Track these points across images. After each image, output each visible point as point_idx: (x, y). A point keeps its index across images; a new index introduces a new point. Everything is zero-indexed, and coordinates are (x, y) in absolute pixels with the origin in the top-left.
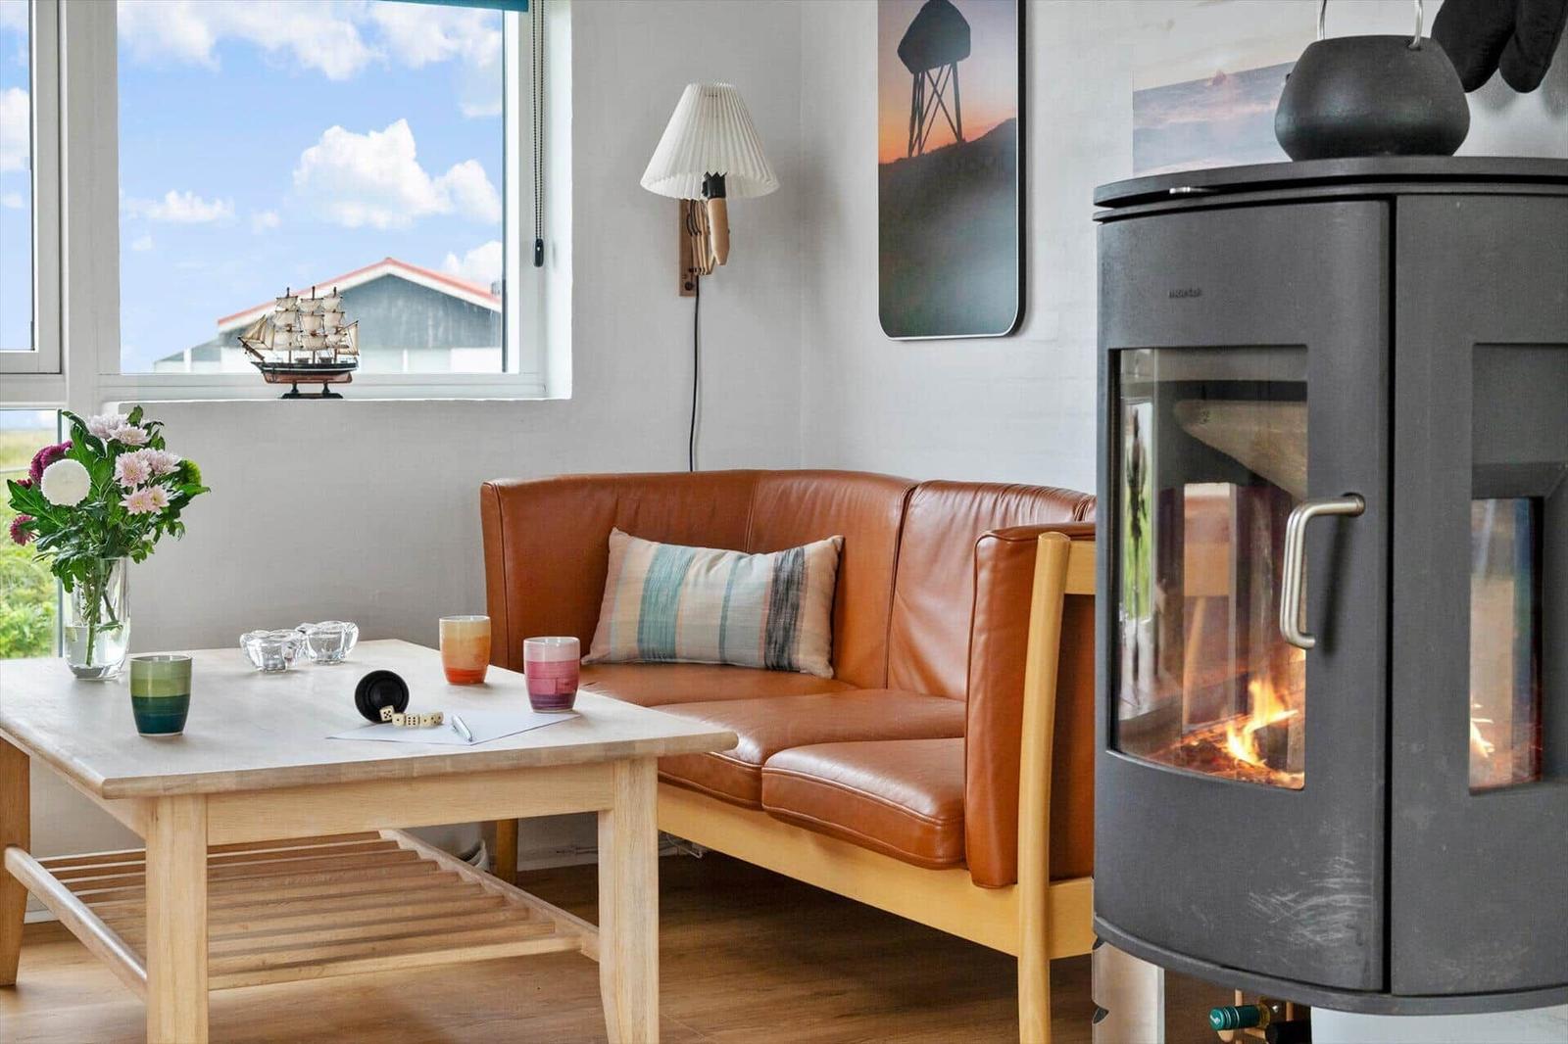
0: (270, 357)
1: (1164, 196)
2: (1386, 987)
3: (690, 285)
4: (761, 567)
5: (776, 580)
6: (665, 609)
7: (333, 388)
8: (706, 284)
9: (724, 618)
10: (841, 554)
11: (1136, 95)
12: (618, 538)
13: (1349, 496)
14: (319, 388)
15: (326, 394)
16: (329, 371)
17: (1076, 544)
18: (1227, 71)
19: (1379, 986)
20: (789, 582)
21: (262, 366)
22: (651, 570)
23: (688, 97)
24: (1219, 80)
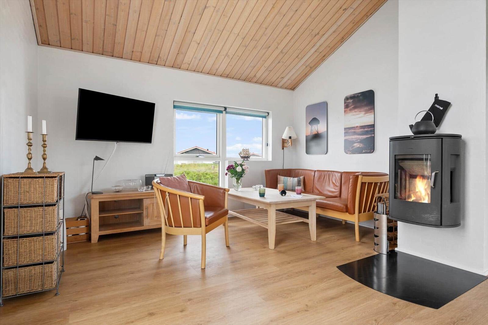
0: (241, 156)
1: (410, 138)
2: (441, 225)
3: (283, 149)
4: (296, 179)
5: (298, 181)
6: (286, 184)
7: (248, 159)
8: (285, 148)
9: (293, 184)
10: (304, 178)
11: (345, 128)
12: (278, 176)
13: (437, 171)
14: (246, 159)
15: (247, 160)
16: (248, 157)
17: (363, 177)
18: (358, 126)
19: (440, 225)
20: (299, 181)
21: (241, 157)
22: (284, 179)
23: (287, 128)
24: (357, 127)
